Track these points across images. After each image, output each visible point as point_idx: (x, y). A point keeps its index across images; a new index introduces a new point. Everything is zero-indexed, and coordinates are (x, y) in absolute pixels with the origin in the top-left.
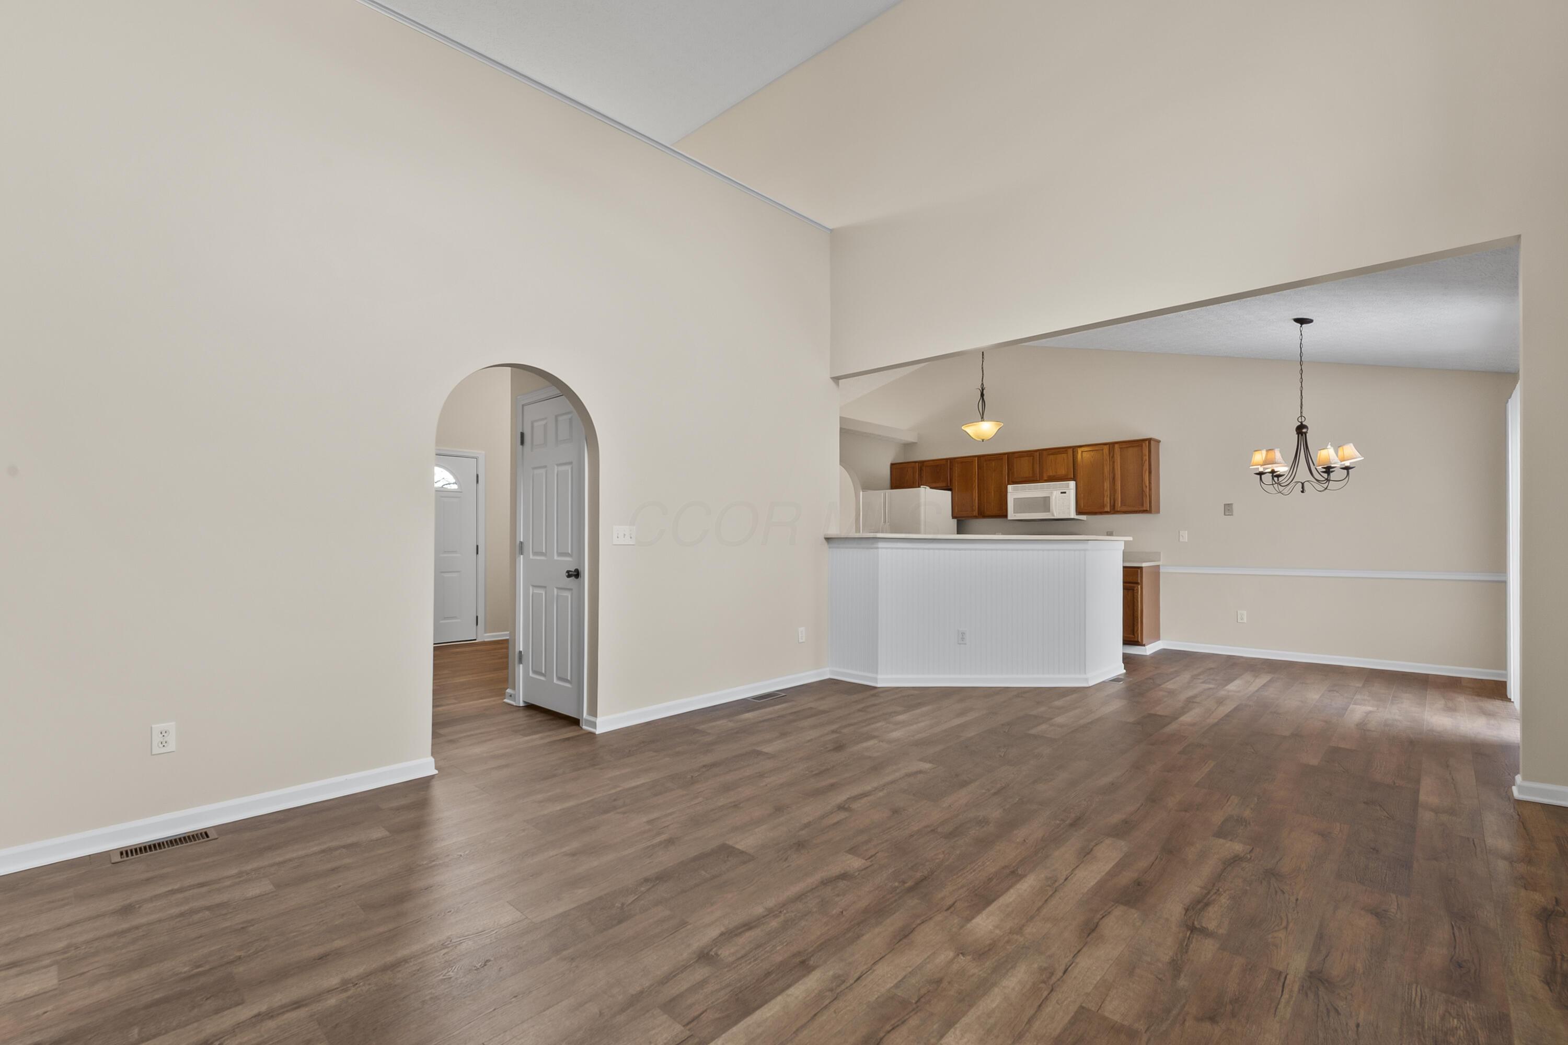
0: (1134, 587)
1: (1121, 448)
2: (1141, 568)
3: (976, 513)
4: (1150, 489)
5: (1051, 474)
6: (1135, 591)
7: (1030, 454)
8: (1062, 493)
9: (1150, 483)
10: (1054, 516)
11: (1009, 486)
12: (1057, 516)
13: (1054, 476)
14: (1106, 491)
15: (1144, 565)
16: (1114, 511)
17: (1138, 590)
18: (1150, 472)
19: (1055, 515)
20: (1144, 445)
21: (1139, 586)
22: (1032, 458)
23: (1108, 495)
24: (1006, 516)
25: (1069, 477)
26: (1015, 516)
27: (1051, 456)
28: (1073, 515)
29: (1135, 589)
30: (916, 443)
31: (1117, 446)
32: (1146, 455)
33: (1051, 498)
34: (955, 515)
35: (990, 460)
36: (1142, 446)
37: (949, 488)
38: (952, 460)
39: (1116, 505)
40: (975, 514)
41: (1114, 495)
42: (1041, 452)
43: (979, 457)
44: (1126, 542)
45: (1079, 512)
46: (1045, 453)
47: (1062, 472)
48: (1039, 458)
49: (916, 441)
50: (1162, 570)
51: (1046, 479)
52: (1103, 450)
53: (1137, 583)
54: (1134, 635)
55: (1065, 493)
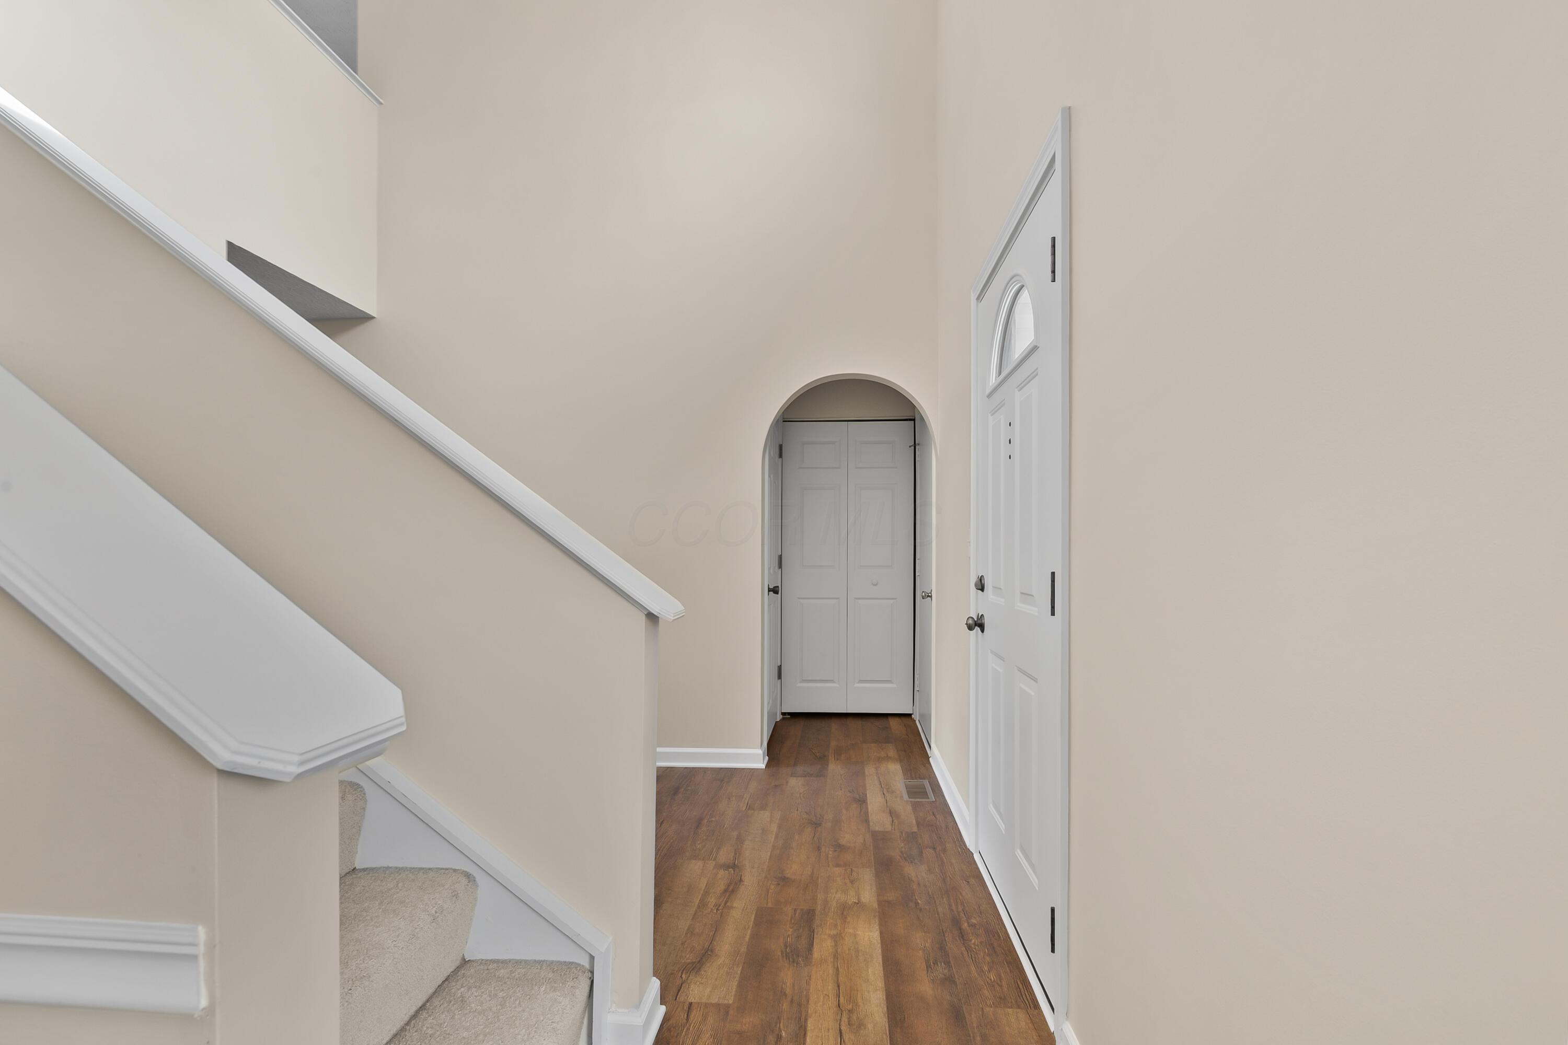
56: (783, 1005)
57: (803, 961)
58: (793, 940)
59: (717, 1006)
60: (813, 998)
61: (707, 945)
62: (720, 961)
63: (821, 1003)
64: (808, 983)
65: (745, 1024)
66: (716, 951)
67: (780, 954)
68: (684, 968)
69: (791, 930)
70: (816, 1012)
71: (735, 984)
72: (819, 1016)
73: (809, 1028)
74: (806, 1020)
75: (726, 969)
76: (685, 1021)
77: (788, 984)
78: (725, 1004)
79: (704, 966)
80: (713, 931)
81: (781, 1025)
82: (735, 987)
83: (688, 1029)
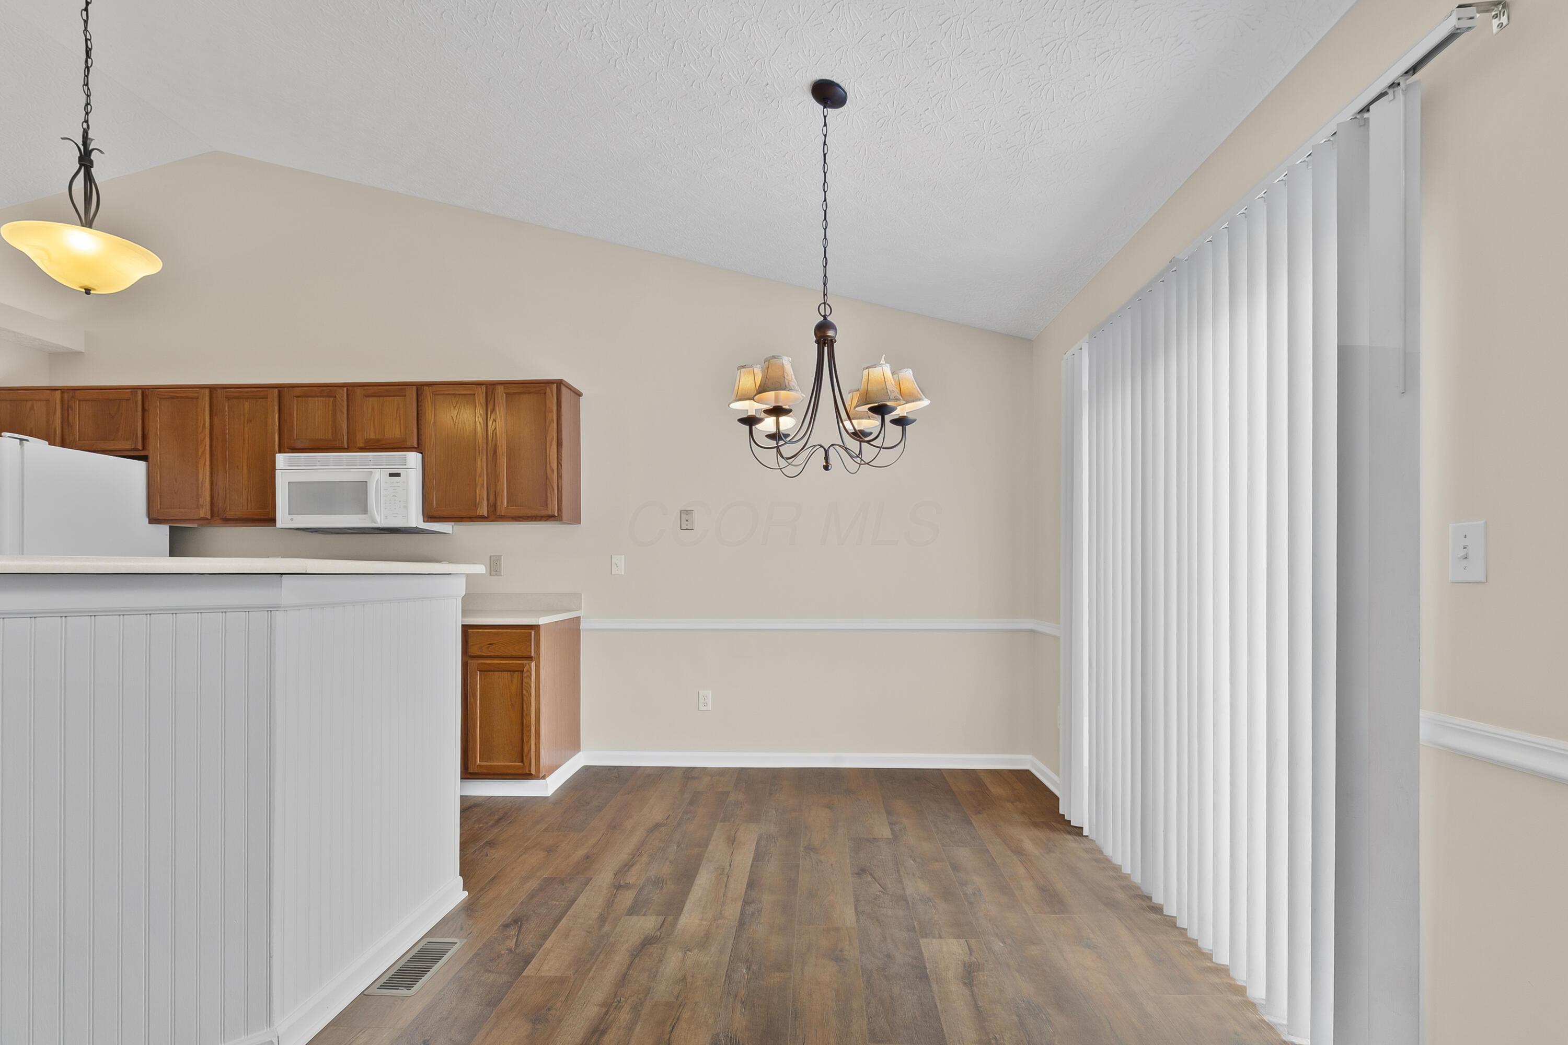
0: (523, 666)
1: (507, 394)
2: (536, 628)
3: (205, 512)
4: (560, 477)
5: (372, 436)
6: (525, 675)
7: (327, 391)
8: (391, 475)
9: (559, 464)
10: (374, 521)
11: (277, 455)
12: (381, 522)
13: (378, 441)
14: (480, 476)
15: (542, 621)
16: (494, 516)
17: (530, 671)
18: (559, 445)
19: (378, 518)
20: (548, 391)
21: (533, 664)
22: (332, 399)
23: (483, 485)
24: (271, 521)
25: (409, 444)
26: (292, 519)
27: (371, 399)
28: (415, 519)
29: (525, 670)
30: (80, 353)
31: (500, 389)
32: (552, 411)
33: (368, 483)
34: (155, 516)
35: (238, 398)
36: (545, 393)
37: (142, 453)
38: (146, 393)
39: (499, 504)
40: (202, 515)
41: (496, 486)
42: (351, 388)
43: (213, 389)
44: (468, 576)
45: (429, 516)
46: (358, 390)
47: (394, 432)
48: (348, 402)
49: (83, 351)
50: (583, 626)
51: (361, 445)
52: (475, 394)
53: (530, 658)
54: (522, 761)
55: (398, 475)
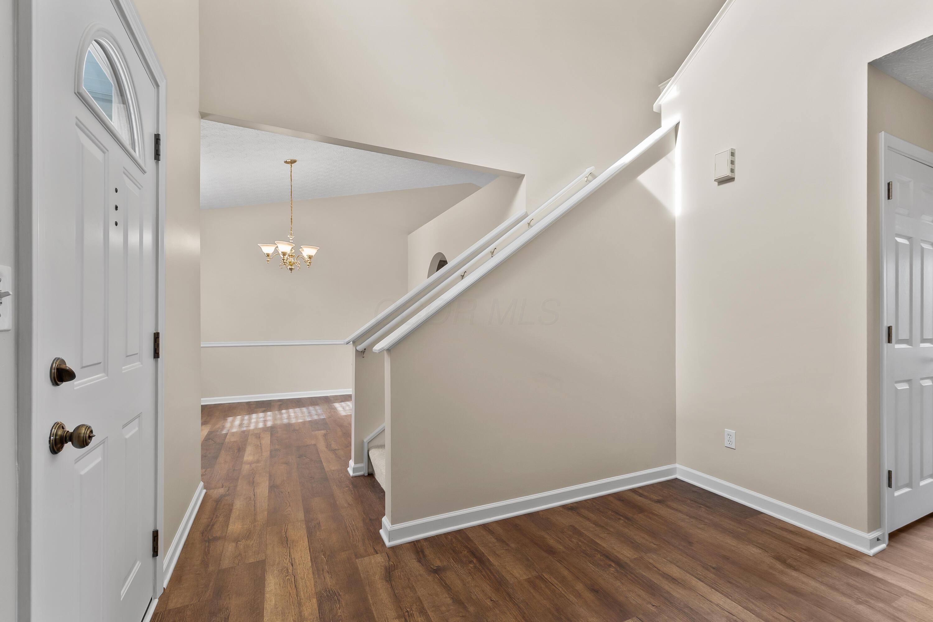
56: (328, 567)
57: (323, 594)
58: (335, 606)
59: (362, 556)
60: (311, 576)
61: (393, 583)
62: (377, 577)
63: (305, 574)
64: (316, 582)
65: (344, 554)
66: (384, 581)
67: (340, 593)
68: (395, 567)
69: (339, 614)
70: (308, 569)
71: (360, 568)
72: (305, 568)
73: (310, 562)
74: (312, 565)
75: (370, 573)
76: (374, 547)
77: (328, 578)
78: (359, 558)
79: (385, 571)
80: (397, 594)
81: (325, 560)
82: (359, 567)
83: (370, 545)
